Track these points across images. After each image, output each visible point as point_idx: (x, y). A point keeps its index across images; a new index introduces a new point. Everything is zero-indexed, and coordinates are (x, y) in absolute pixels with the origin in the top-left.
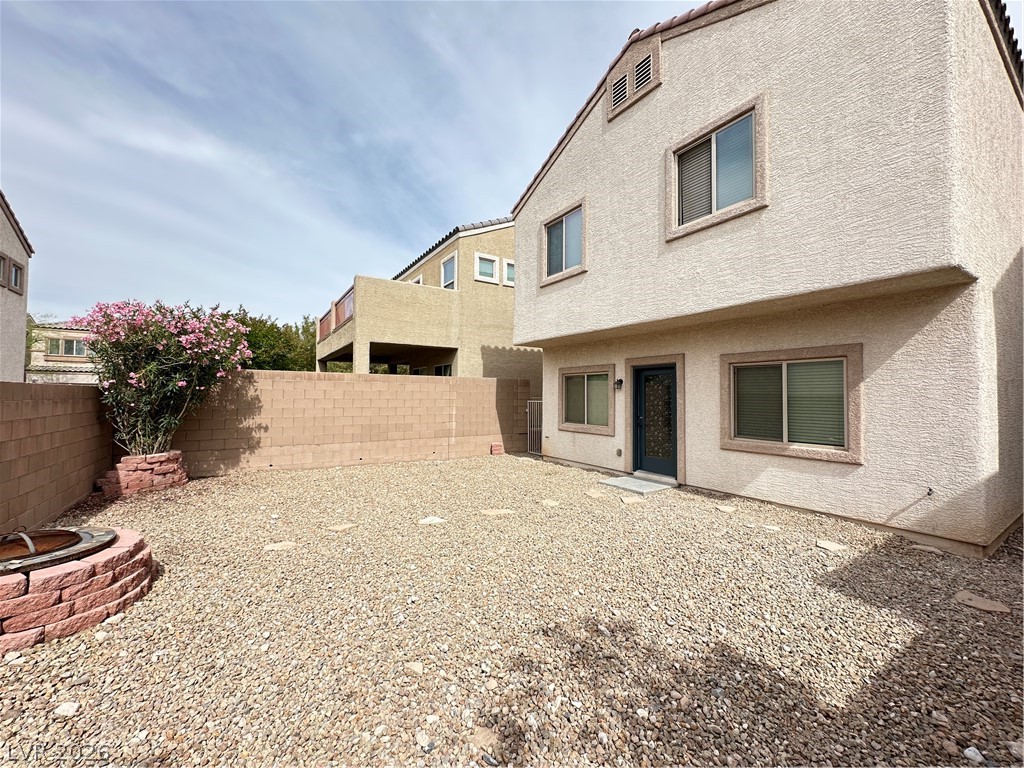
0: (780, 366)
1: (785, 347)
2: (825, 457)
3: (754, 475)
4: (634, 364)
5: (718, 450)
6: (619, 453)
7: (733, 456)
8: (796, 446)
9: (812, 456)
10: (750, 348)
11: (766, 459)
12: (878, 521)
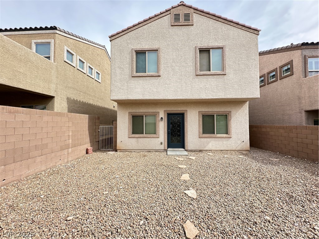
0: (214, 115)
1: (215, 110)
2: (225, 137)
3: (208, 143)
4: (168, 112)
5: (198, 138)
6: (161, 143)
7: (202, 139)
8: (218, 135)
9: (222, 137)
10: (207, 110)
11: (211, 139)
12: (234, 149)
